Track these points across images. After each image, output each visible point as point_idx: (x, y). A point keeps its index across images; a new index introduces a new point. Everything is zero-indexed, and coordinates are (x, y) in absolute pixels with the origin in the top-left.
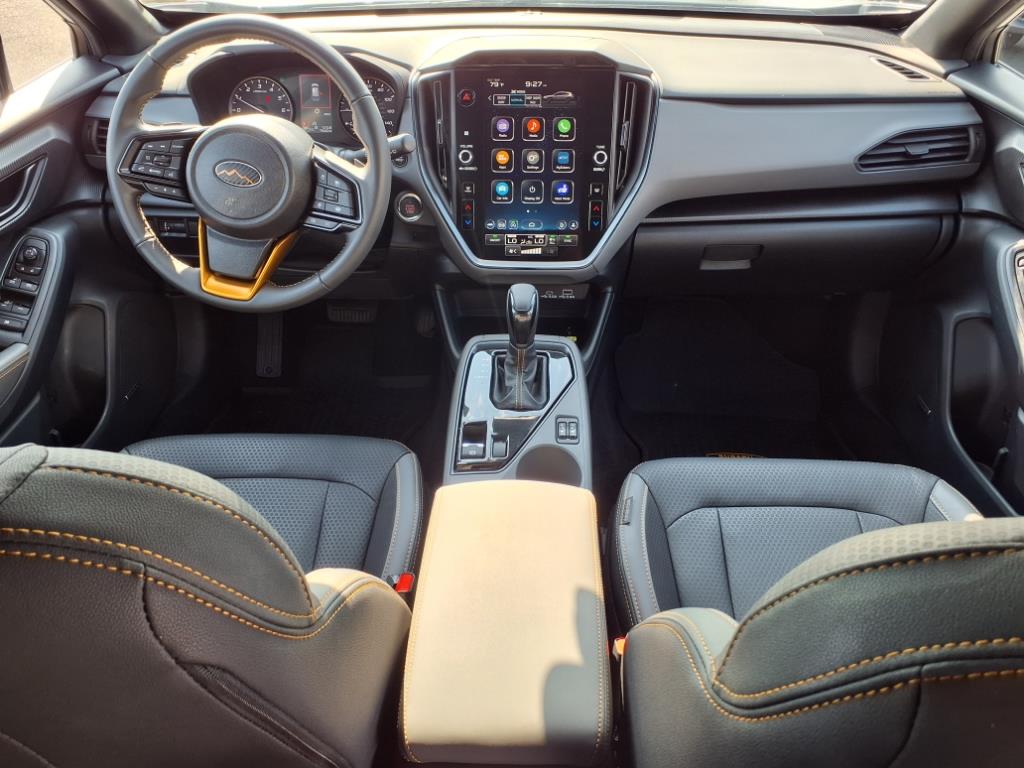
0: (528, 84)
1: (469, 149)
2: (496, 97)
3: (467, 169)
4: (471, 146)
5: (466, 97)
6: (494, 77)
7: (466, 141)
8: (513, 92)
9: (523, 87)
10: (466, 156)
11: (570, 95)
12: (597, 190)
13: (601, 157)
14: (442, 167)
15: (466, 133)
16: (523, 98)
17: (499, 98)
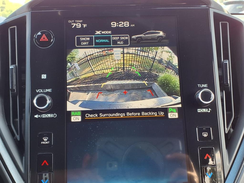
0: (114, 24)
1: (47, 93)
2: (78, 38)
3: (44, 116)
4: (49, 90)
5: (44, 38)
6: (75, 18)
7: (43, 85)
8: (98, 32)
9: (109, 28)
10: (42, 101)
11: (161, 33)
12: (205, 135)
13: (206, 96)
14: (15, 116)
15: (44, 76)
16: (109, 38)
17: (82, 39)
